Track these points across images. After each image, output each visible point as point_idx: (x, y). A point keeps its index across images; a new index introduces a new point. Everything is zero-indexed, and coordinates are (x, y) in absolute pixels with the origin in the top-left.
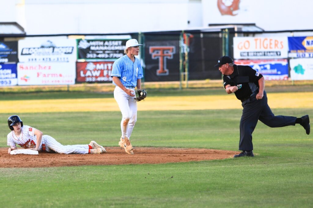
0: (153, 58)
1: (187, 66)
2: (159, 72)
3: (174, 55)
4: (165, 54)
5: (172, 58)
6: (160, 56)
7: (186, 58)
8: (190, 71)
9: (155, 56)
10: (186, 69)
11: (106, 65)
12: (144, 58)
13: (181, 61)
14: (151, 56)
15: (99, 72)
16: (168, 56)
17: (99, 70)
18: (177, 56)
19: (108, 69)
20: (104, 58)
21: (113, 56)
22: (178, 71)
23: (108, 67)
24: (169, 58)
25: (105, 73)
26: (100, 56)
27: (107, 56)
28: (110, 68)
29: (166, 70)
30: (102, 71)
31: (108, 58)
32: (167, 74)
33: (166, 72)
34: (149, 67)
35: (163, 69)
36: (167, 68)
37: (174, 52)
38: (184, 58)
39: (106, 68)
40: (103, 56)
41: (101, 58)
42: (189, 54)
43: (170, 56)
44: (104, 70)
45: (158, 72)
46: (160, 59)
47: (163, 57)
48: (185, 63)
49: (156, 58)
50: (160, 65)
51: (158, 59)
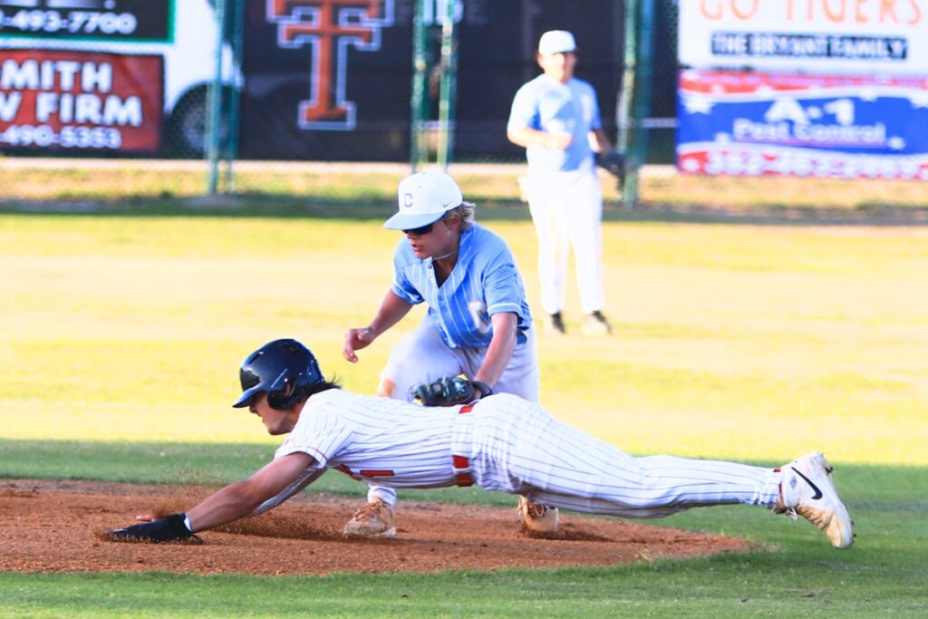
0: (283, 41)
1: (447, 88)
2: (310, 111)
3: (385, 32)
4: (344, 25)
5: (375, 45)
6: (318, 34)
7: (447, 51)
8: (458, 114)
9: (293, 35)
10: (444, 106)
11: (48, 69)
12: (238, 40)
13: (420, 63)
14: (273, 28)
15: (15, 99)
16: (358, 34)
17: (13, 89)
18: (399, 37)
19: (57, 88)
20: (41, 33)
21: (86, 22)
22: (405, 114)
23: (57, 76)
24: (360, 44)
25: (45, 106)
26: (21, 20)
27: (55, 23)
28: (67, 82)
29: (347, 107)
30: (28, 96)
31: (62, 33)
32: (350, 124)
33: (342, 117)
34: (265, 85)
35: (332, 99)
36: (350, 96)
37: (389, 20)
38: (434, 47)
39: (48, 81)
40: (36, 20)
41: (28, 32)
42: (460, 28)
43: (368, 36)
44: (39, 90)
45: (307, 113)
46: (319, 50)
47: (334, 39)
48: (438, 72)
49: (298, 42)
50: (317, 79)
51: (307, 48)
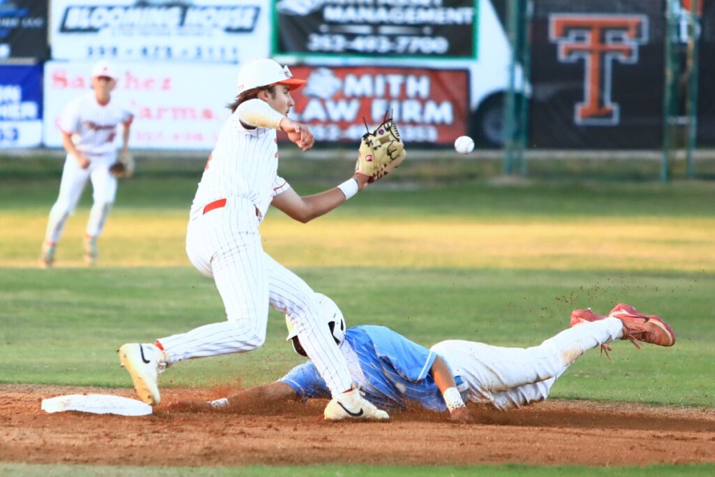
0: (562, 56)
1: (693, 89)
2: (583, 111)
3: (643, 50)
4: (610, 44)
5: (634, 59)
6: (590, 51)
7: (691, 63)
8: (700, 113)
9: (570, 52)
10: (690, 105)
11: (380, 81)
12: (526, 57)
13: (669, 73)
14: (553, 48)
15: (355, 105)
16: (621, 51)
17: (353, 97)
18: (653, 52)
19: (387, 96)
20: (375, 54)
21: (409, 45)
22: (658, 110)
23: (387, 86)
24: (622, 58)
25: (378, 110)
26: (359, 44)
27: (385, 45)
28: (395, 91)
29: (610, 105)
30: (365, 102)
31: (391, 54)
32: (615, 120)
33: (609, 115)
34: (547, 91)
35: (601, 102)
36: (614, 99)
37: (645, 39)
38: (681, 58)
39: (380, 90)
40: (370, 44)
41: (365, 53)
42: (701, 43)
43: (629, 52)
44: (374, 97)
45: (581, 113)
46: (590, 63)
47: (602, 55)
48: (685, 77)
49: (574, 58)
50: (589, 87)
51: (581, 62)
